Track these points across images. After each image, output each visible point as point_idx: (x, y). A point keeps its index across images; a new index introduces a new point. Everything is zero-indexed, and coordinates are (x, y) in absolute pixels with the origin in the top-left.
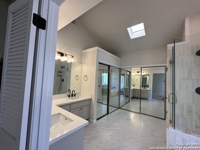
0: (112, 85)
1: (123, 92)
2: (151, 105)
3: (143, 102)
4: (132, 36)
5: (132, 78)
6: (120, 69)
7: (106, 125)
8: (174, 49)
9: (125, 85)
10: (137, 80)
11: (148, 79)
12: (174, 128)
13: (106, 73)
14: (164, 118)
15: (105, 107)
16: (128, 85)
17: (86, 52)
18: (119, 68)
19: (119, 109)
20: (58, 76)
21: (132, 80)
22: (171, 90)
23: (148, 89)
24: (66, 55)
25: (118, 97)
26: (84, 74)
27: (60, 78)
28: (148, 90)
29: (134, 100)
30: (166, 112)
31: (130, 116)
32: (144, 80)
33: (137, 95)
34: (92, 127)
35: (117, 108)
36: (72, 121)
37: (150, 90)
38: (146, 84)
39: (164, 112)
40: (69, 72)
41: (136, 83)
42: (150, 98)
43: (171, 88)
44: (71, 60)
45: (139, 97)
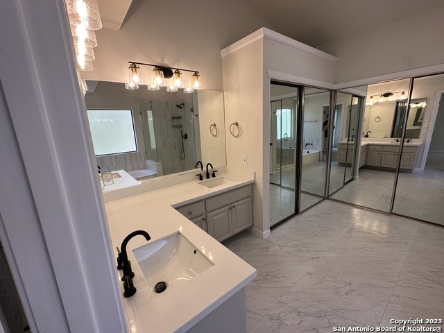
5: (366, 111)
6: (333, 93)
10: (378, 120)
17: (229, 53)
18: (331, 91)
19: (326, 201)
20: (174, 127)
23: (415, 142)
24: (178, 72)
25: (325, 167)
26: (231, 120)
28: (416, 147)
29: (367, 173)
33: (378, 161)
34: (262, 248)
35: (321, 199)
37: (424, 145)
40: (195, 116)
41: (374, 128)
42: (420, 169)
44: (193, 83)
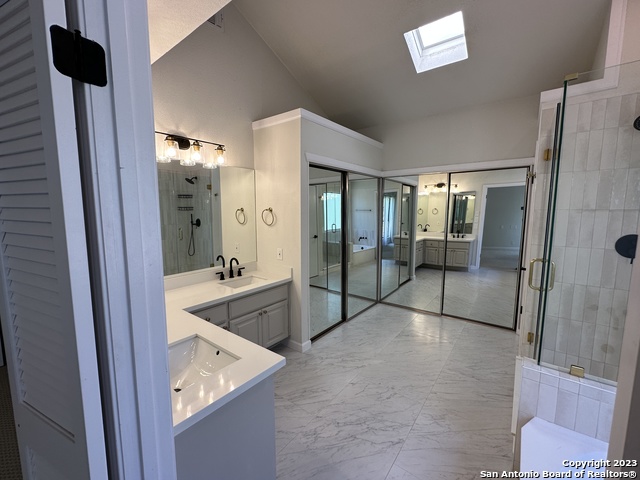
0: (355, 230)
1: (390, 249)
2: (476, 288)
3: (452, 279)
4: (423, 64)
5: (420, 203)
6: (381, 181)
7: (339, 353)
8: (561, 109)
9: (398, 229)
10: (435, 212)
11: (470, 205)
12: (536, 361)
13: (334, 191)
14: (511, 326)
15: (334, 301)
16: (405, 226)
18: (379, 178)
19: (378, 305)
20: (180, 208)
21: (420, 212)
22: (539, 245)
23: (469, 238)
24: (197, 143)
25: (375, 267)
26: (262, 206)
27: (186, 214)
28: (469, 242)
29: (425, 273)
30: (518, 310)
31: (411, 324)
32: (458, 208)
33: (435, 258)
34: (300, 363)
35: (372, 303)
36: (237, 358)
37: (476, 241)
38: (464, 221)
39: (513, 308)
40: (213, 196)
41: (433, 221)
42: (475, 267)
43: (540, 239)
44: (215, 158)
45: (441, 264)
